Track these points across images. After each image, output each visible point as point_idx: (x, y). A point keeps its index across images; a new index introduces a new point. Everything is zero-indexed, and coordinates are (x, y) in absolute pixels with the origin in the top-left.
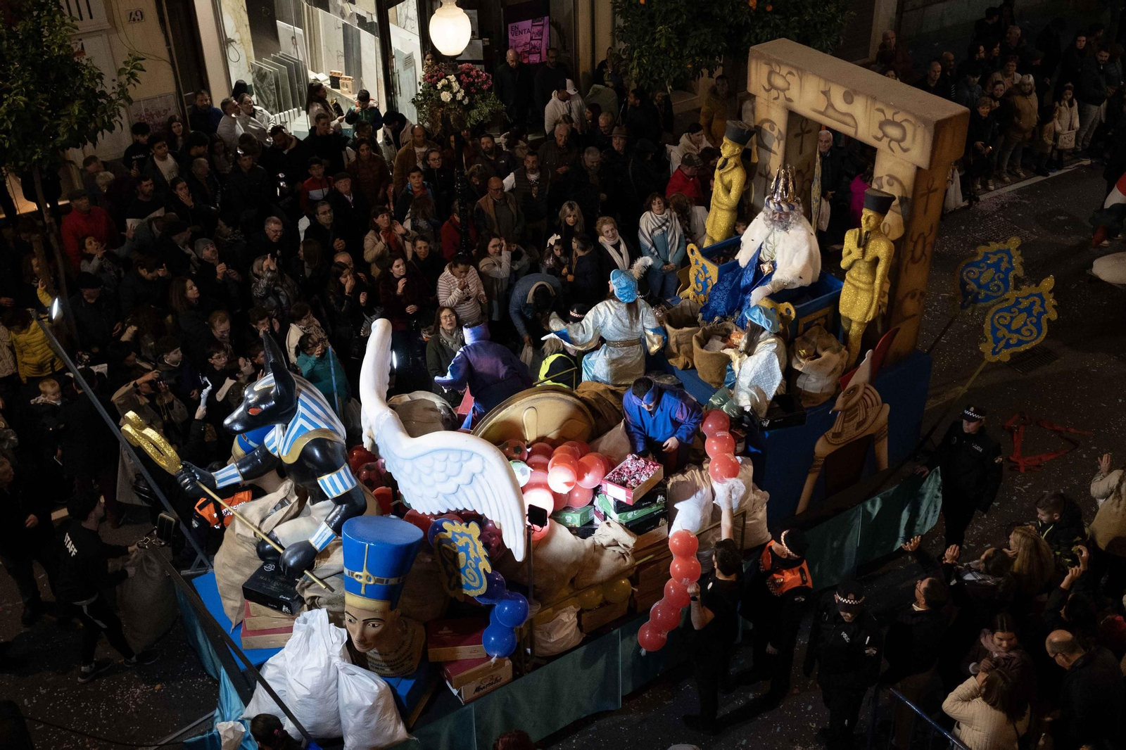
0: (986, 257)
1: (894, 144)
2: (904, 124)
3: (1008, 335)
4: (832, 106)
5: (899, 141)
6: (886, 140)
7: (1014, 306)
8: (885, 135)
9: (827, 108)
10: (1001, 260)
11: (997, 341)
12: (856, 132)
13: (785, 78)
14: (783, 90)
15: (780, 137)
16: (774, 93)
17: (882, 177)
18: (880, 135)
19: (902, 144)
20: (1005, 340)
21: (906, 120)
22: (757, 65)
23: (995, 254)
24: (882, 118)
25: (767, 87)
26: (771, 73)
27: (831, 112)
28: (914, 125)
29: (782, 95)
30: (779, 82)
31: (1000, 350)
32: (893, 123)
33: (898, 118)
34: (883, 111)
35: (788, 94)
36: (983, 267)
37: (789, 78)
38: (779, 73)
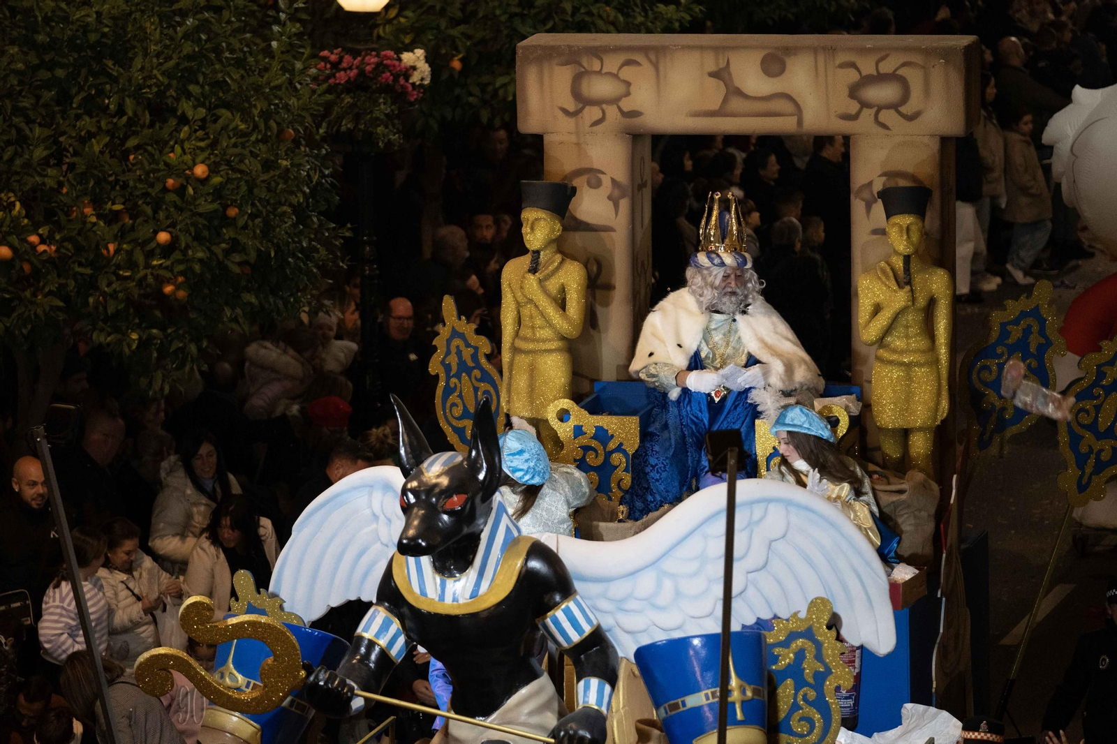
0: (1005, 334)
1: (888, 116)
2: (902, 72)
3: (1097, 446)
4: (739, 93)
5: (895, 106)
6: (868, 114)
7: (1095, 384)
8: (865, 105)
9: (725, 101)
10: (1027, 331)
11: (1081, 461)
12: (800, 122)
13: (616, 76)
14: (615, 101)
15: (616, 193)
16: (592, 113)
17: (870, 183)
18: (853, 107)
19: (903, 109)
20: (1093, 456)
21: (904, 65)
22: (541, 73)
23: (1016, 322)
24: (853, 76)
25: (571, 108)
26: (577, 79)
27: (736, 104)
28: (923, 67)
29: (612, 111)
30: (600, 87)
31: (1090, 479)
32: (880, 78)
33: (887, 67)
34: (853, 65)
35: (626, 105)
36: (1003, 354)
37: (627, 73)
38: (599, 72)
